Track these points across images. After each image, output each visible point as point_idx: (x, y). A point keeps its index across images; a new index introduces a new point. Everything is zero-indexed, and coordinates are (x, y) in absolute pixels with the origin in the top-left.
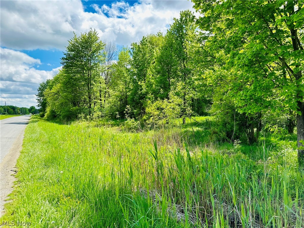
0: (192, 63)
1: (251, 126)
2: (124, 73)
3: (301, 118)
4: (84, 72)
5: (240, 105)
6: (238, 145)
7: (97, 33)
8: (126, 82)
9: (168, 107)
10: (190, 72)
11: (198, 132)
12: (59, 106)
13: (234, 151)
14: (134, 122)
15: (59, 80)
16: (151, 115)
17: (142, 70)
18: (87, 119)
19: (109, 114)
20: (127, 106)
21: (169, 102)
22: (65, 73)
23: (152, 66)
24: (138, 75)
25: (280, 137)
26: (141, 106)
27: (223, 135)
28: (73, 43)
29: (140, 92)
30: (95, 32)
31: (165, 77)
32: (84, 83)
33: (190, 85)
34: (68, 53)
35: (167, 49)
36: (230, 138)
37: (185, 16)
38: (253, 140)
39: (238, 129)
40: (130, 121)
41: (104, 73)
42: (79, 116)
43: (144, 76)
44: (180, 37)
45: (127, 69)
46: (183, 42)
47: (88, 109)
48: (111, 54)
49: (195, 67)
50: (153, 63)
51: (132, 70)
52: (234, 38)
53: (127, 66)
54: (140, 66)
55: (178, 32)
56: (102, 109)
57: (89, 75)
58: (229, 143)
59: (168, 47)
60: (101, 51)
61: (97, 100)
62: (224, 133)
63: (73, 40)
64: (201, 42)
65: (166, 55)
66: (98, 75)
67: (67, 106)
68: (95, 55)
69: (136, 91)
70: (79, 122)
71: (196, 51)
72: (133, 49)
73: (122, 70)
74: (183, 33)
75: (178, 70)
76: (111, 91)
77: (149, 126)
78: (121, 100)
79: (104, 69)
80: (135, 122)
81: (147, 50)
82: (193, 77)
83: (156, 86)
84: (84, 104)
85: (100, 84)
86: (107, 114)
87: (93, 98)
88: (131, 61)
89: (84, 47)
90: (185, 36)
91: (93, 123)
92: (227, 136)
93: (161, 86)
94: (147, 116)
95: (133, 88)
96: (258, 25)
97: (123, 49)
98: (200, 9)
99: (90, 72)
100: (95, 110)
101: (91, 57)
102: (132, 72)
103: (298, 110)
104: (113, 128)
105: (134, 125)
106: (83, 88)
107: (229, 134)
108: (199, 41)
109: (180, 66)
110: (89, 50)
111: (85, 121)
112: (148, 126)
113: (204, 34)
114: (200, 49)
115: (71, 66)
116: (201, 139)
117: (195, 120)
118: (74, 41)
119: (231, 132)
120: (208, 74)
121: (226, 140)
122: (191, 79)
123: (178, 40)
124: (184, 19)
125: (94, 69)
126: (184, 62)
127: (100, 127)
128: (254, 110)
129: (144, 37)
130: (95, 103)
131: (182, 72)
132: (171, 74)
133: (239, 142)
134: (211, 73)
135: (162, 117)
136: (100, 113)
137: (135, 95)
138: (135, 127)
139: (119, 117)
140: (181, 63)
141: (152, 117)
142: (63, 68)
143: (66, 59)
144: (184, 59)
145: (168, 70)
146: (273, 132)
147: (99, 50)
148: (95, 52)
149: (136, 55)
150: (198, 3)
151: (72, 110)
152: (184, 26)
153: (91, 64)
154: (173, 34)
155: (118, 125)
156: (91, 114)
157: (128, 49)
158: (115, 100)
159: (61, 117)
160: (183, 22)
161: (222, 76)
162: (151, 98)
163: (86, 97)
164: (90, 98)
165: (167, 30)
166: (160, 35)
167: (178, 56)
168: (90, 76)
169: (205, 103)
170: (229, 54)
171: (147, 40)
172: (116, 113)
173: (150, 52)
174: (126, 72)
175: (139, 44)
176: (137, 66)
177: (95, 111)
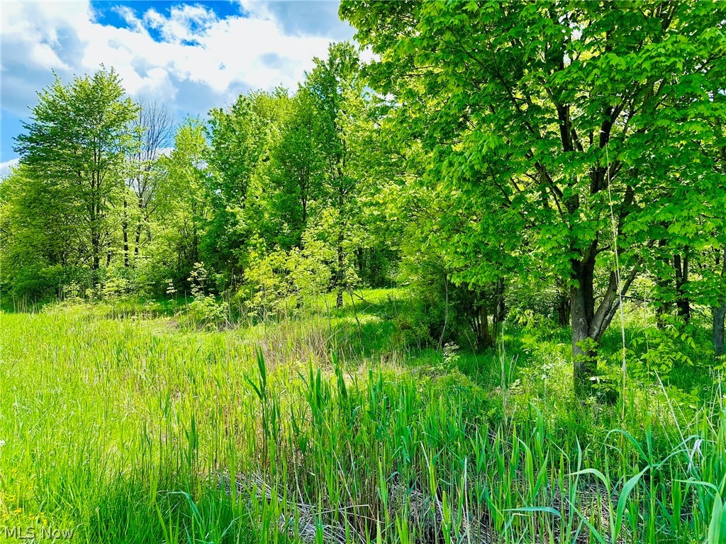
0: (357, 166)
1: (481, 312)
2: (188, 182)
4: (83, 174)
5: (456, 265)
6: (453, 354)
7: (118, 78)
8: (194, 203)
9: (301, 268)
10: (353, 188)
11: (370, 325)
12: (8, 264)
13: (445, 368)
14: (212, 303)
15: (8, 195)
16: (257, 287)
17: (236, 175)
18: (86, 297)
19: (148, 285)
20: (196, 264)
21: (303, 255)
22: (27, 177)
23: (261, 167)
24: (227, 187)
25: (539, 333)
26: (233, 263)
27: (423, 331)
28: (52, 99)
29: (231, 230)
30: (114, 75)
31: (294, 195)
32: (79, 204)
33: (353, 216)
34: (35, 124)
35: (297, 130)
36: (437, 338)
37: (341, 55)
38: (485, 343)
39: (454, 318)
40: (202, 303)
41: (136, 179)
42: (65, 288)
43: (243, 191)
44: (328, 102)
45: (196, 171)
46: (336, 116)
47: (91, 272)
48: (156, 132)
49: (363, 176)
50: (264, 161)
51: (212, 174)
52: (441, 117)
53: (198, 163)
54: (232, 165)
55: (325, 91)
56: (130, 270)
57: (93, 182)
58: (435, 349)
59: (300, 126)
60: (130, 125)
61: (115, 249)
62: (425, 328)
63: (50, 92)
64: (376, 118)
65: (297, 144)
66: (119, 185)
67: (31, 263)
68: (114, 134)
69: (220, 226)
70: (64, 305)
71: (364, 140)
72: (214, 123)
73: (184, 172)
74: (336, 94)
75: (325, 179)
76: (154, 225)
77: (251, 314)
78: (181, 248)
79: (138, 170)
80: (217, 305)
81: (251, 129)
82: (360, 199)
83: (272, 215)
84: (79, 258)
85: (125, 207)
86: (141, 285)
87: (105, 242)
88: (208, 152)
89: (82, 111)
90: (340, 101)
91: (104, 308)
92: (432, 335)
93: (286, 215)
94: (247, 291)
95: (214, 219)
96: (490, 91)
97: (186, 122)
98: (371, 43)
99: (98, 175)
100: (108, 275)
101: (102, 138)
102: (210, 179)
104: (157, 319)
105: (212, 311)
106: (76, 216)
107: (435, 329)
108: (372, 115)
109: (330, 171)
110: (95, 119)
111: (80, 304)
112: (249, 314)
113: (383, 101)
114: (375, 135)
115: (46, 159)
116: (375, 341)
117: (362, 299)
118: (53, 94)
119: (440, 325)
120: (389, 195)
121: (430, 343)
122: (356, 203)
123: (323, 109)
124: (337, 61)
125: (109, 169)
126: (339, 161)
127: (122, 317)
128: (482, 278)
129: (241, 96)
130: (109, 256)
131: (335, 185)
132: (308, 187)
133: (453, 348)
134: (395, 193)
135: (285, 291)
136: (123, 283)
137: (218, 236)
138: (216, 317)
139: (173, 291)
140: (333, 164)
141: (261, 293)
142: (21, 162)
143: (31, 140)
144: (339, 156)
145: (302, 180)
146: (525, 324)
147: (122, 120)
148: (112, 124)
149: (220, 138)
150: (365, 29)
151: (46, 273)
152: (338, 79)
153: (100, 156)
154: (313, 94)
155: (171, 313)
156: (97, 283)
157: (200, 123)
158: (166, 248)
159: (13, 293)
160: (337, 70)
161: (419, 200)
162: (258, 245)
163: (85, 240)
164: (95, 242)
165: (299, 84)
166: (281, 93)
167: (325, 147)
168: (98, 185)
169: (387, 257)
170: (432, 150)
171: (249, 104)
172: (166, 281)
173: (258, 132)
174: (193, 180)
175: (230, 113)
176: (223, 164)
177: (109, 278)
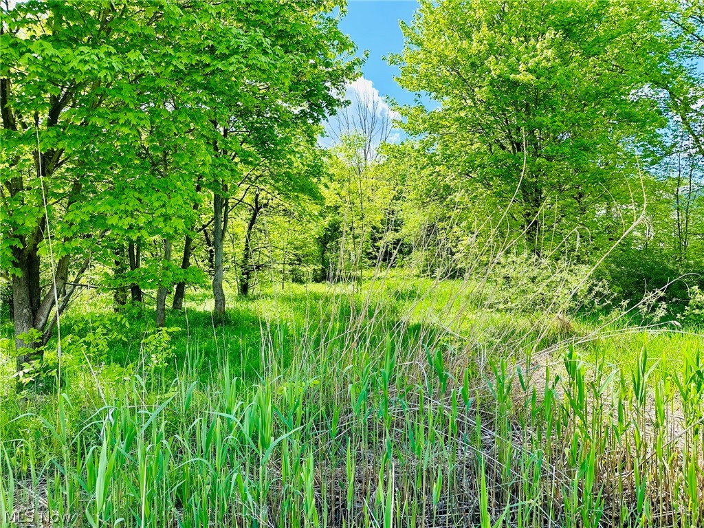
3: (23, 283)
103: (15, 265)
